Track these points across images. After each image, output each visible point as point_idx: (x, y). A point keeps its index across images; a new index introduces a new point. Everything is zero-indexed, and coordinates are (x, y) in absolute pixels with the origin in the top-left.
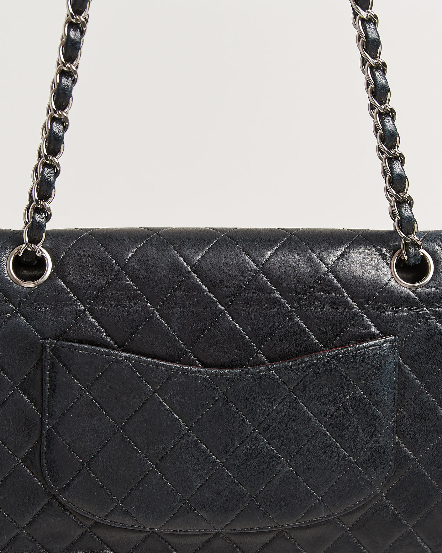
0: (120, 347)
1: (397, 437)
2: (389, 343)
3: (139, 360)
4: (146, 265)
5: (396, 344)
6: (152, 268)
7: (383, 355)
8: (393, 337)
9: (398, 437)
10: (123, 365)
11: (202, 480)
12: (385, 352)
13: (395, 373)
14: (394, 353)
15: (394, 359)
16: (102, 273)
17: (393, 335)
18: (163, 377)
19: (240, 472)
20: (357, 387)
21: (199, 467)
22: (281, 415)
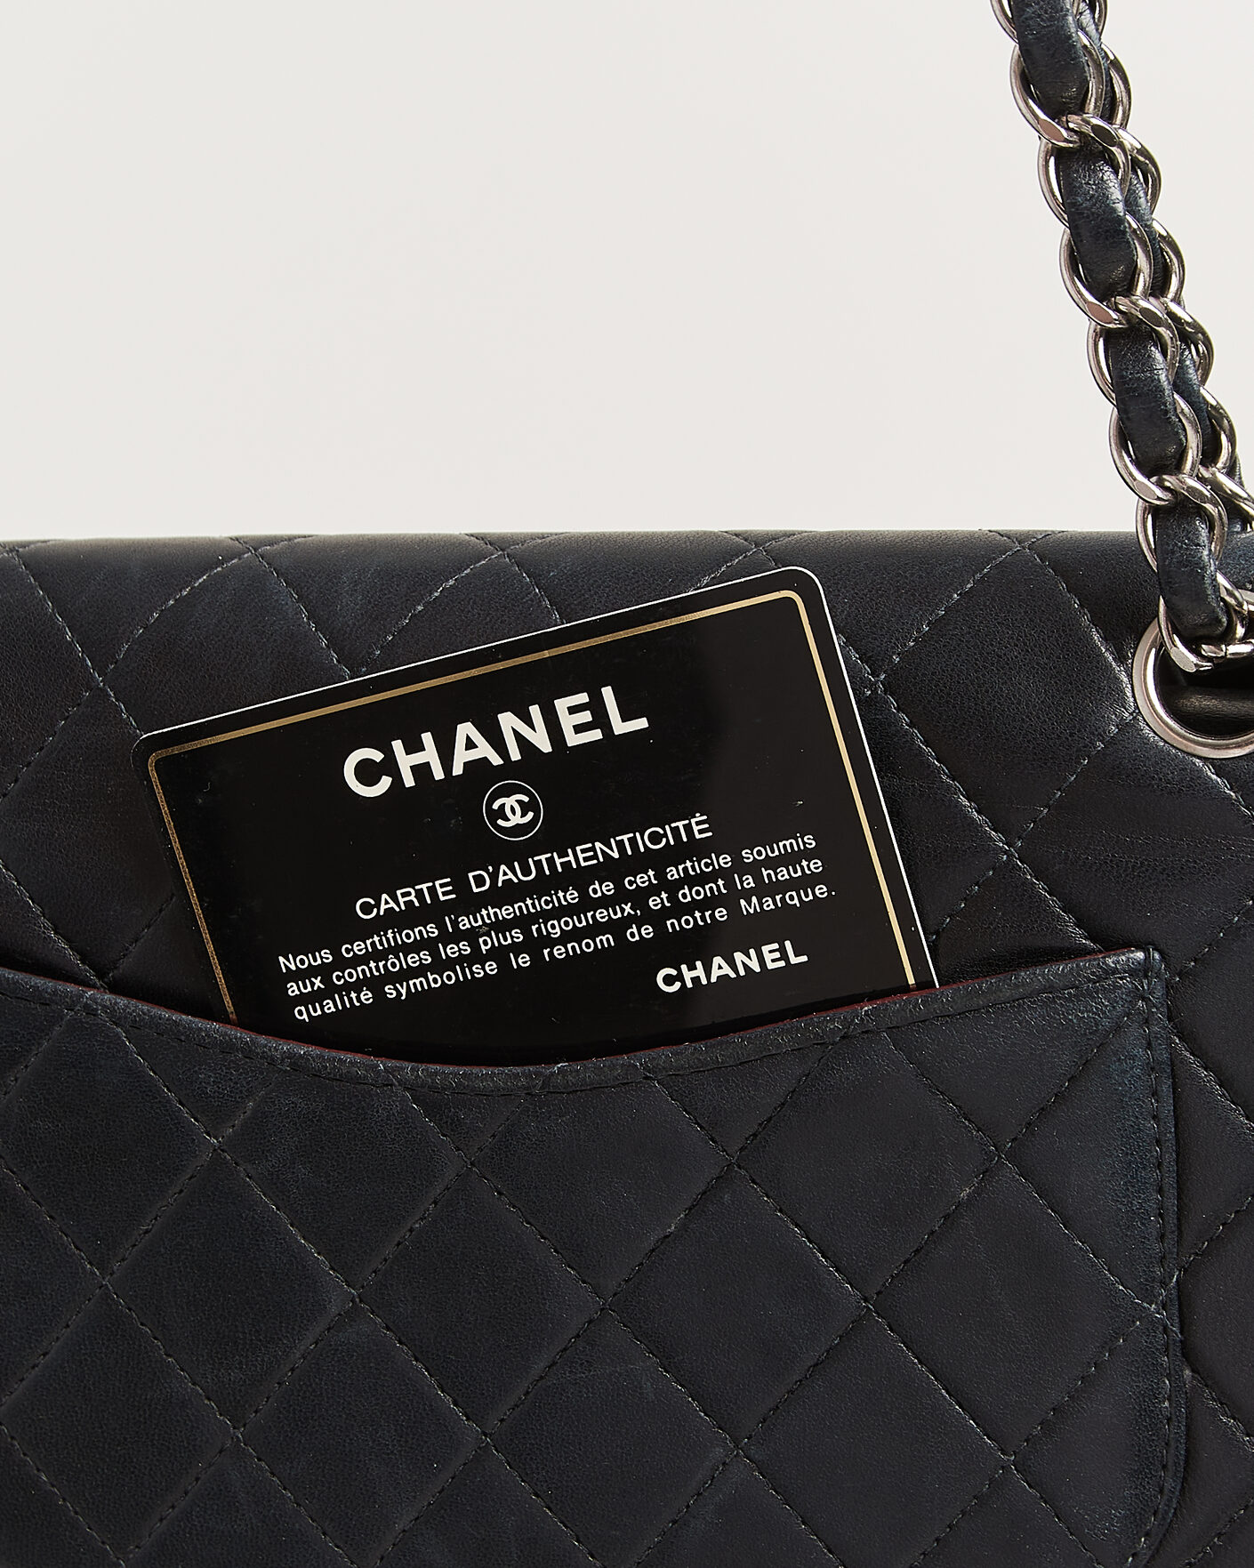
0: (100, 976)
1: (1187, 1372)
2: (1121, 979)
3: (155, 1022)
4: (191, 666)
5: (1149, 984)
6: (210, 676)
7: (1097, 1025)
8: (1140, 955)
9: (1193, 1371)
10: (96, 1041)
11: (415, 1497)
12: (1104, 1013)
13: (1157, 1101)
14: (1146, 1021)
15: (1149, 1046)
16: (32, 694)
17: (1139, 948)
18: (241, 1092)
19: (556, 1477)
20: (1000, 1157)
21: (401, 1446)
22: (699, 1255)
